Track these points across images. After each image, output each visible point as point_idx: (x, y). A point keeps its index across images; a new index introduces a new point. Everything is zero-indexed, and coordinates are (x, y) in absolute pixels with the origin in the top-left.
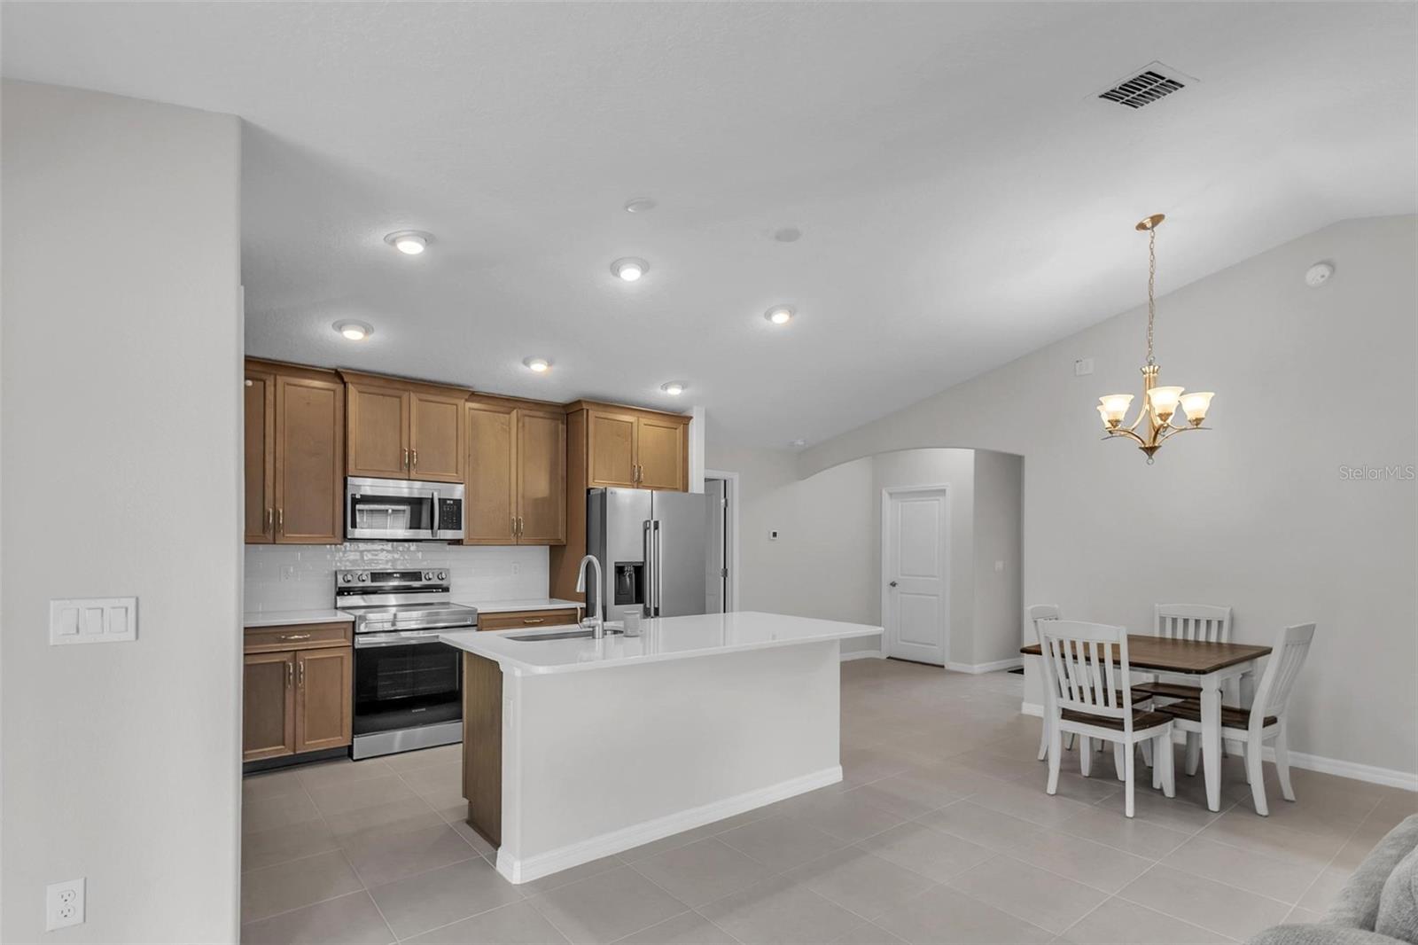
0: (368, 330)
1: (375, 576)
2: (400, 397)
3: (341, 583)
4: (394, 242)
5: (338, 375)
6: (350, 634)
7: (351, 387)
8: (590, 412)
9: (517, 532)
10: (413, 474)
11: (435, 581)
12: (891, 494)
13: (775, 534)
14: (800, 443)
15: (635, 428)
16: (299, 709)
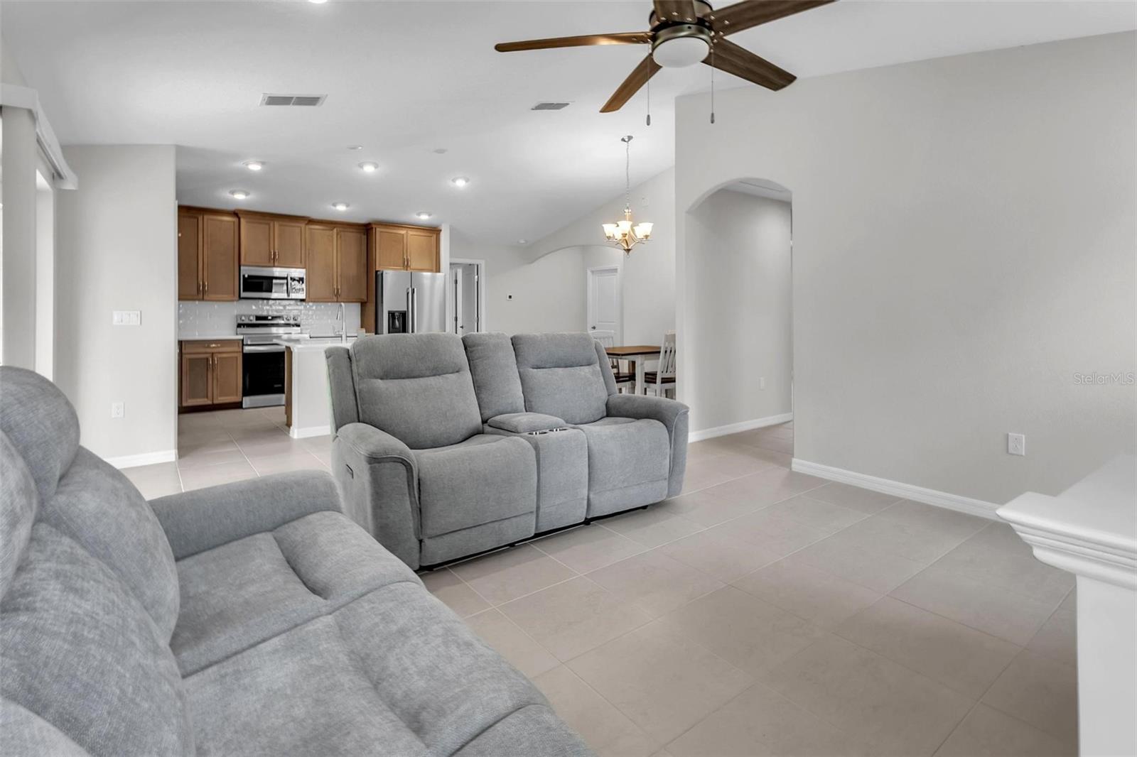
0: (247, 194)
1: (258, 318)
2: (269, 224)
3: (240, 322)
4: (247, 165)
5: (235, 214)
6: (241, 345)
7: (242, 220)
8: (378, 229)
9: (337, 295)
10: (276, 264)
11: (292, 322)
12: (593, 272)
13: (510, 297)
14: (522, 242)
15: (405, 236)
16: (215, 381)
